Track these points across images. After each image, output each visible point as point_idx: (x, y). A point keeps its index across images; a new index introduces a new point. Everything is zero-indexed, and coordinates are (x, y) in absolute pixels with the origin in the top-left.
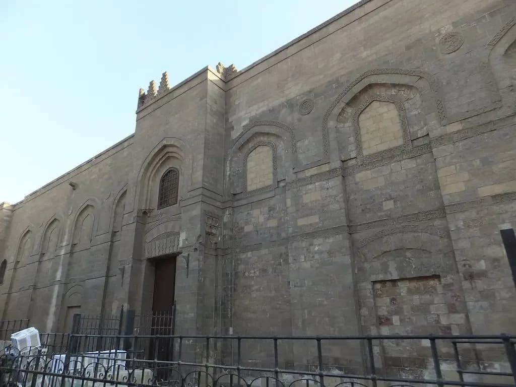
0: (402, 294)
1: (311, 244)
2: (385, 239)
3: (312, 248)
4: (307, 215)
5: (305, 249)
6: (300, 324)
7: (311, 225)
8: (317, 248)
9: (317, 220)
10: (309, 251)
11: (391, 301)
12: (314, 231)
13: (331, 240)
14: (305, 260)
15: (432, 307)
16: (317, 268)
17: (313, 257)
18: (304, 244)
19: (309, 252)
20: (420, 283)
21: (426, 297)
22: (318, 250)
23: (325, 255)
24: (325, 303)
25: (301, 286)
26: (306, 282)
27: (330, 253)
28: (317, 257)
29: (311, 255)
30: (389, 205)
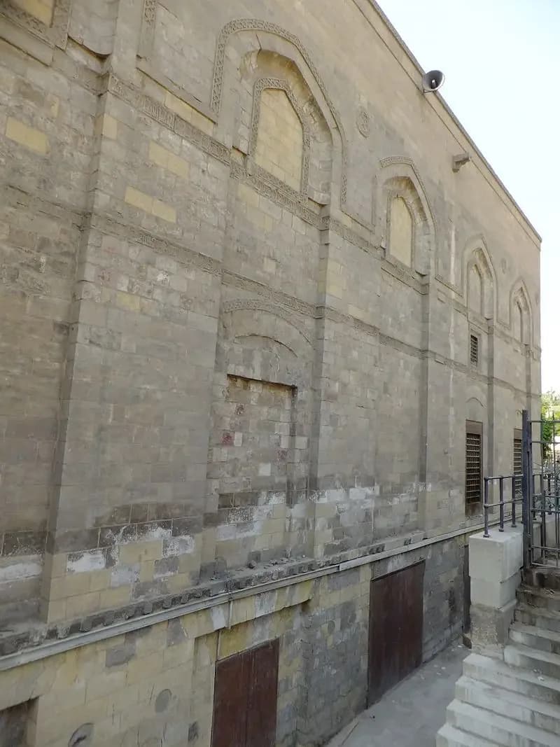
0: (252, 402)
1: (150, 263)
2: (256, 315)
3: (150, 269)
4: (153, 194)
5: (135, 266)
6: (89, 436)
7: (157, 219)
8: (161, 277)
9: (173, 220)
10: (143, 274)
11: (238, 410)
12: (161, 237)
13: (192, 276)
14: (130, 291)
15: (277, 425)
16: (154, 319)
17: (149, 292)
18: (133, 253)
19: (144, 279)
20: (272, 392)
21: (274, 411)
22: (162, 282)
23: (175, 300)
24: (159, 396)
25: (110, 348)
26: (124, 340)
27: (186, 300)
28: (158, 294)
29: (148, 287)
30: (270, 267)
